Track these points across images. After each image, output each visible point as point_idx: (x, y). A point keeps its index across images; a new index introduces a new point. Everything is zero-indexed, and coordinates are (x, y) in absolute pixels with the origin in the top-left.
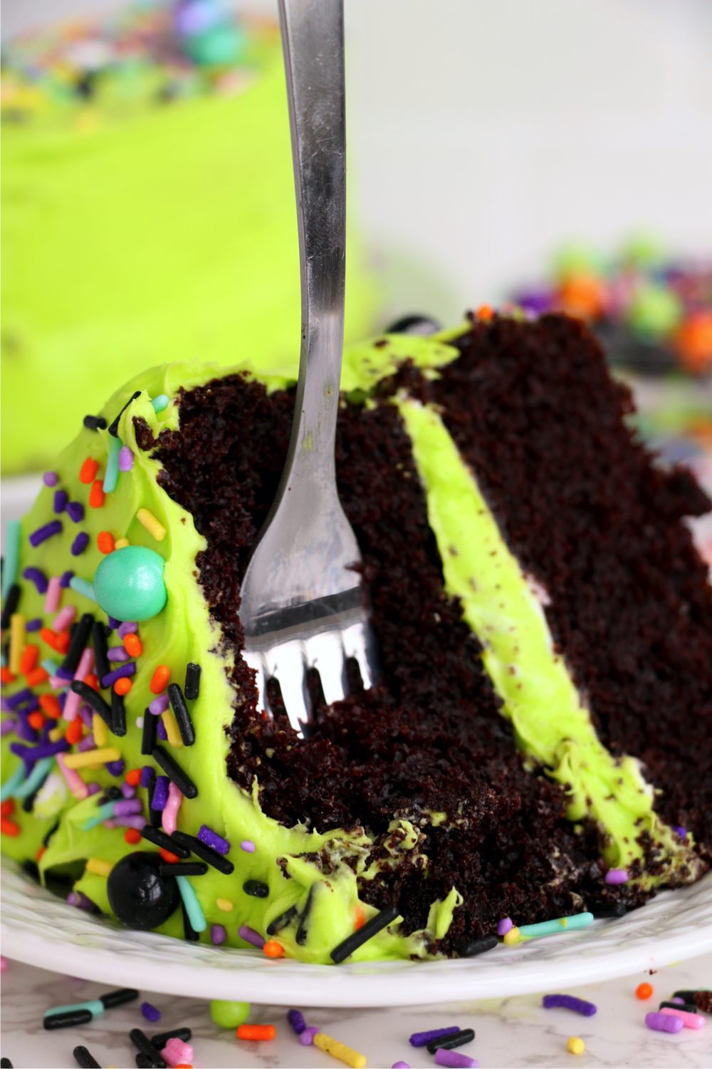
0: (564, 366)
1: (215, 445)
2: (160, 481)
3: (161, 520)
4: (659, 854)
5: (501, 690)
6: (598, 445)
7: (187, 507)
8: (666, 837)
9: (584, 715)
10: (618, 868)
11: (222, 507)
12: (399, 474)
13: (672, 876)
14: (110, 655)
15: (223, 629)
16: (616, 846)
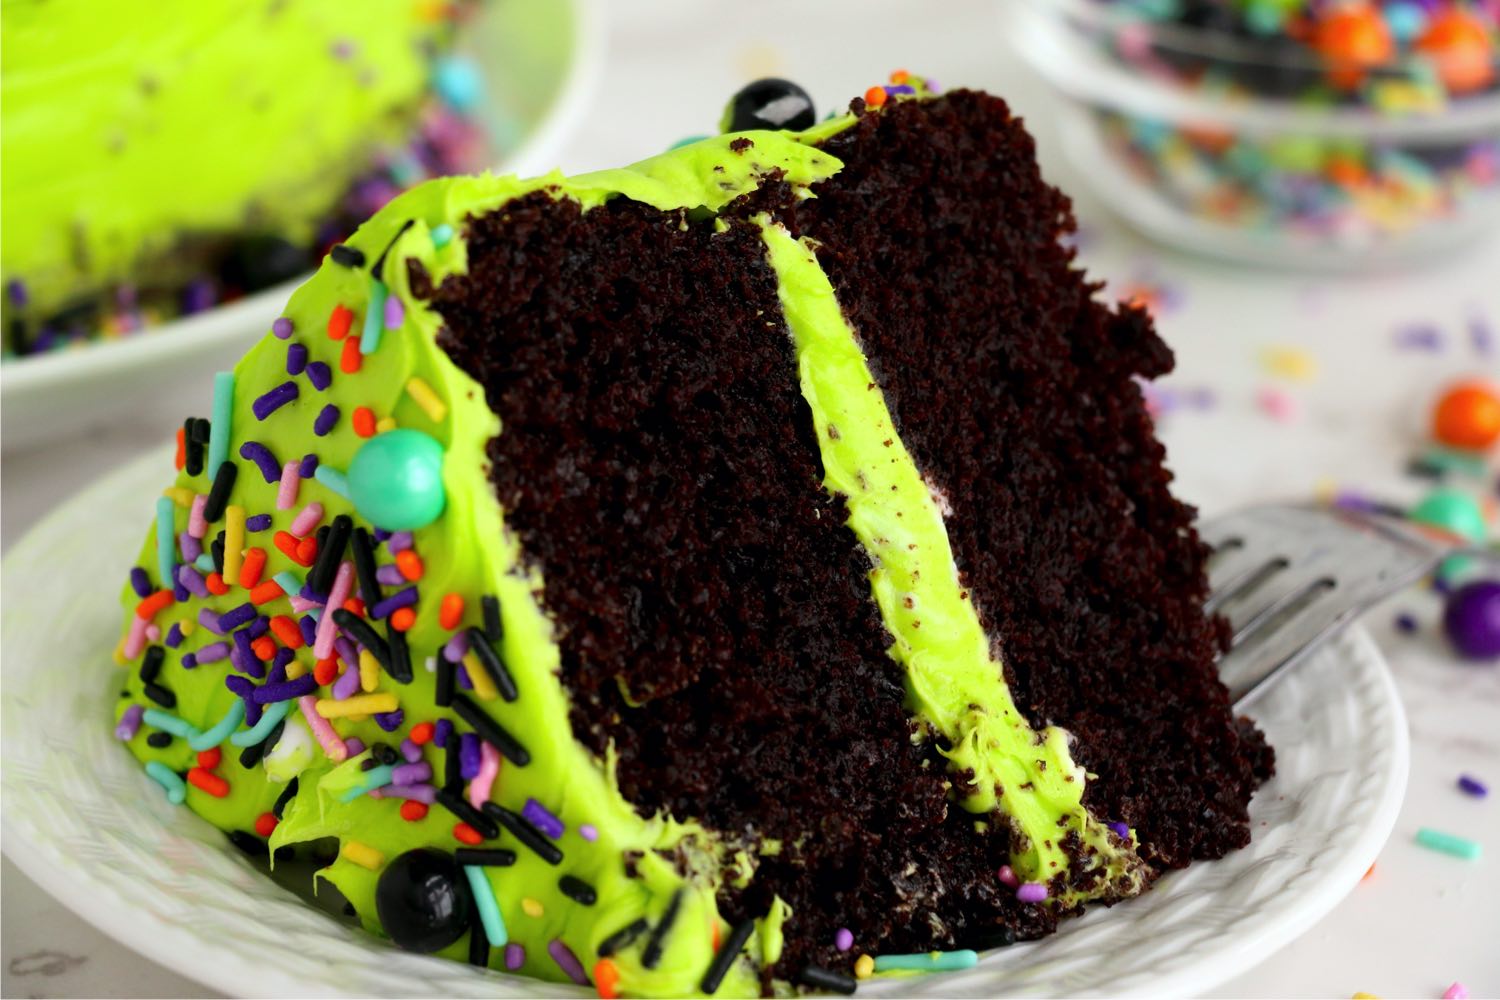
0: (980, 166)
1: (513, 288)
2: (441, 342)
3: (440, 394)
4: (1089, 862)
5: (891, 624)
6: (1022, 282)
7: (475, 375)
8: (1100, 838)
9: (996, 669)
10: (1036, 882)
11: (522, 374)
12: (759, 324)
13: (1108, 889)
14: (380, 576)
15: (522, 541)
16: (1035, 851)
